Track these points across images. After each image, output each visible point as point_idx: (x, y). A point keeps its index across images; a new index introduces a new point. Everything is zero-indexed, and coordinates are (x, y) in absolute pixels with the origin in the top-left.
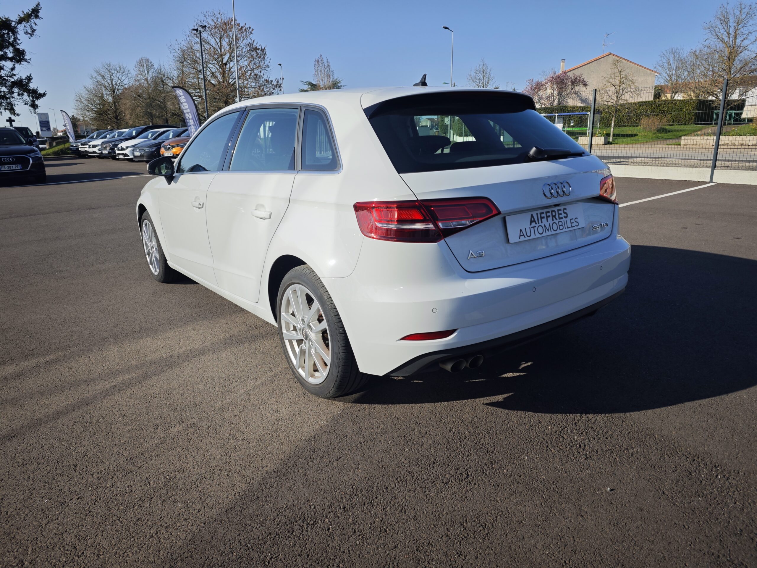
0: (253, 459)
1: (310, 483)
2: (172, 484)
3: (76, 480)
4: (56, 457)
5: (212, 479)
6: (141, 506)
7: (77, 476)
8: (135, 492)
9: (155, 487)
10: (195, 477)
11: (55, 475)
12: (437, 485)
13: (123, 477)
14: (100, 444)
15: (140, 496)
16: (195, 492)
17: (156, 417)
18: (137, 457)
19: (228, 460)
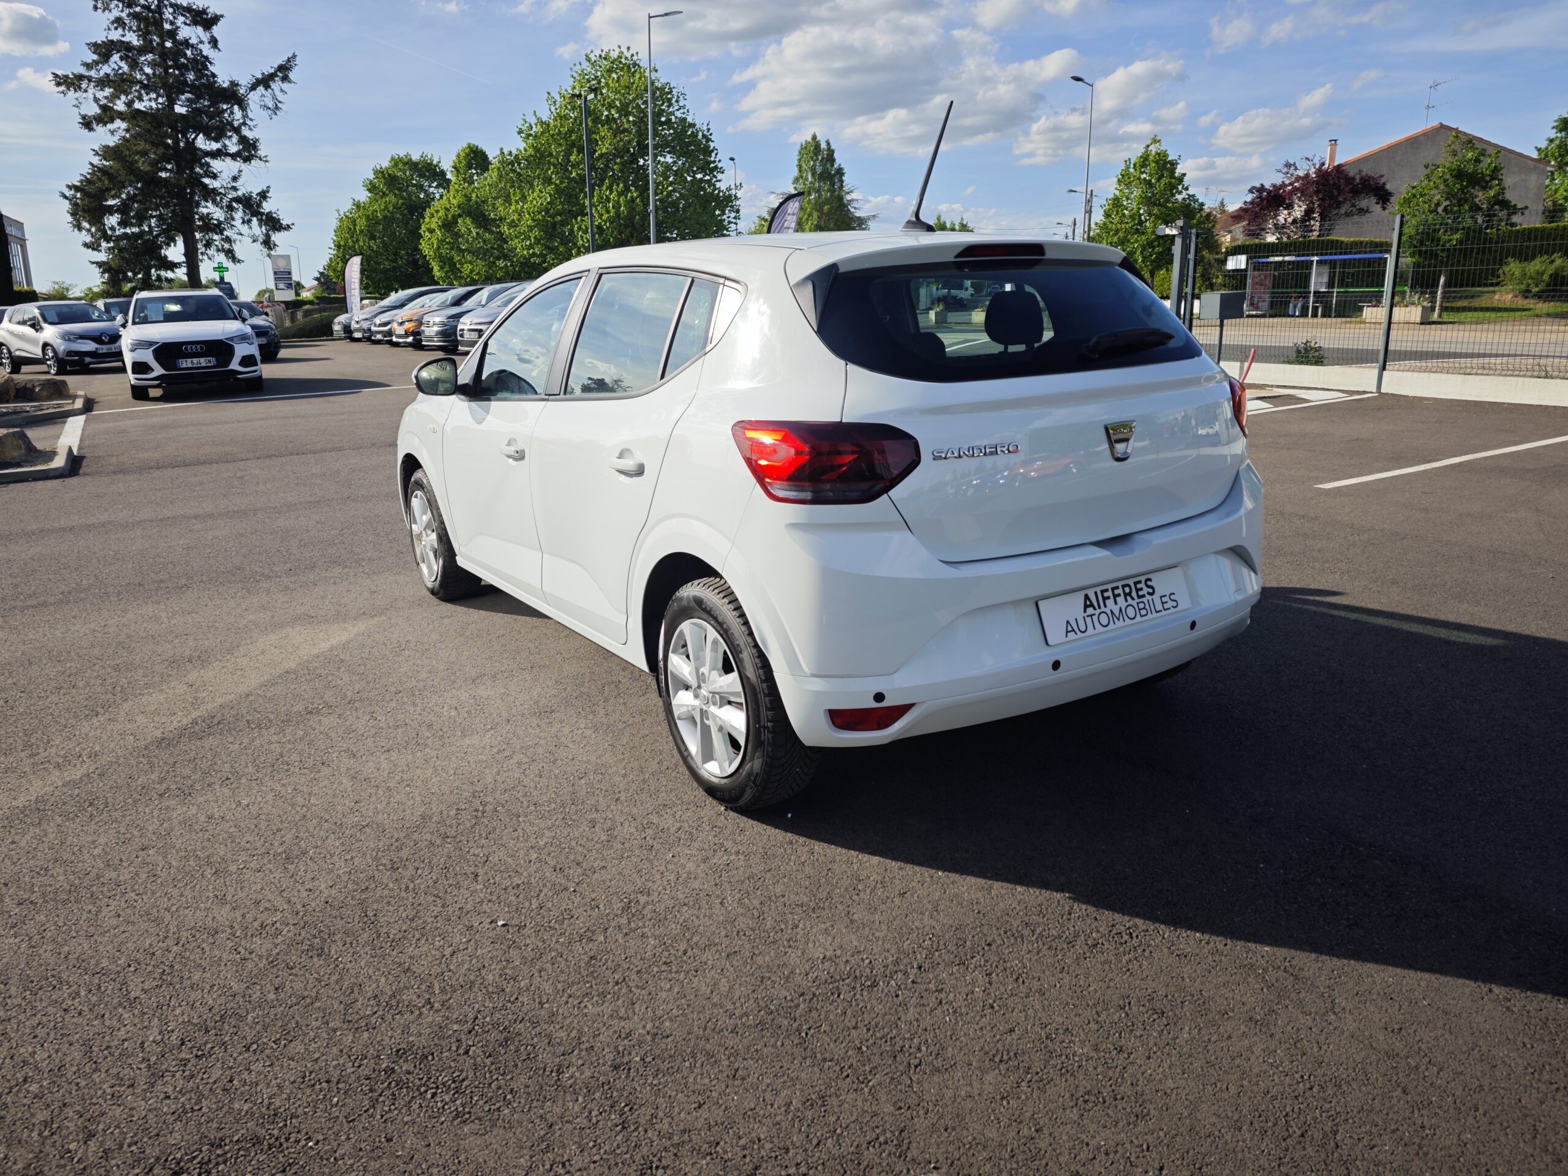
0: (759, 883)
1: (858, 928)
10: (671, 903)
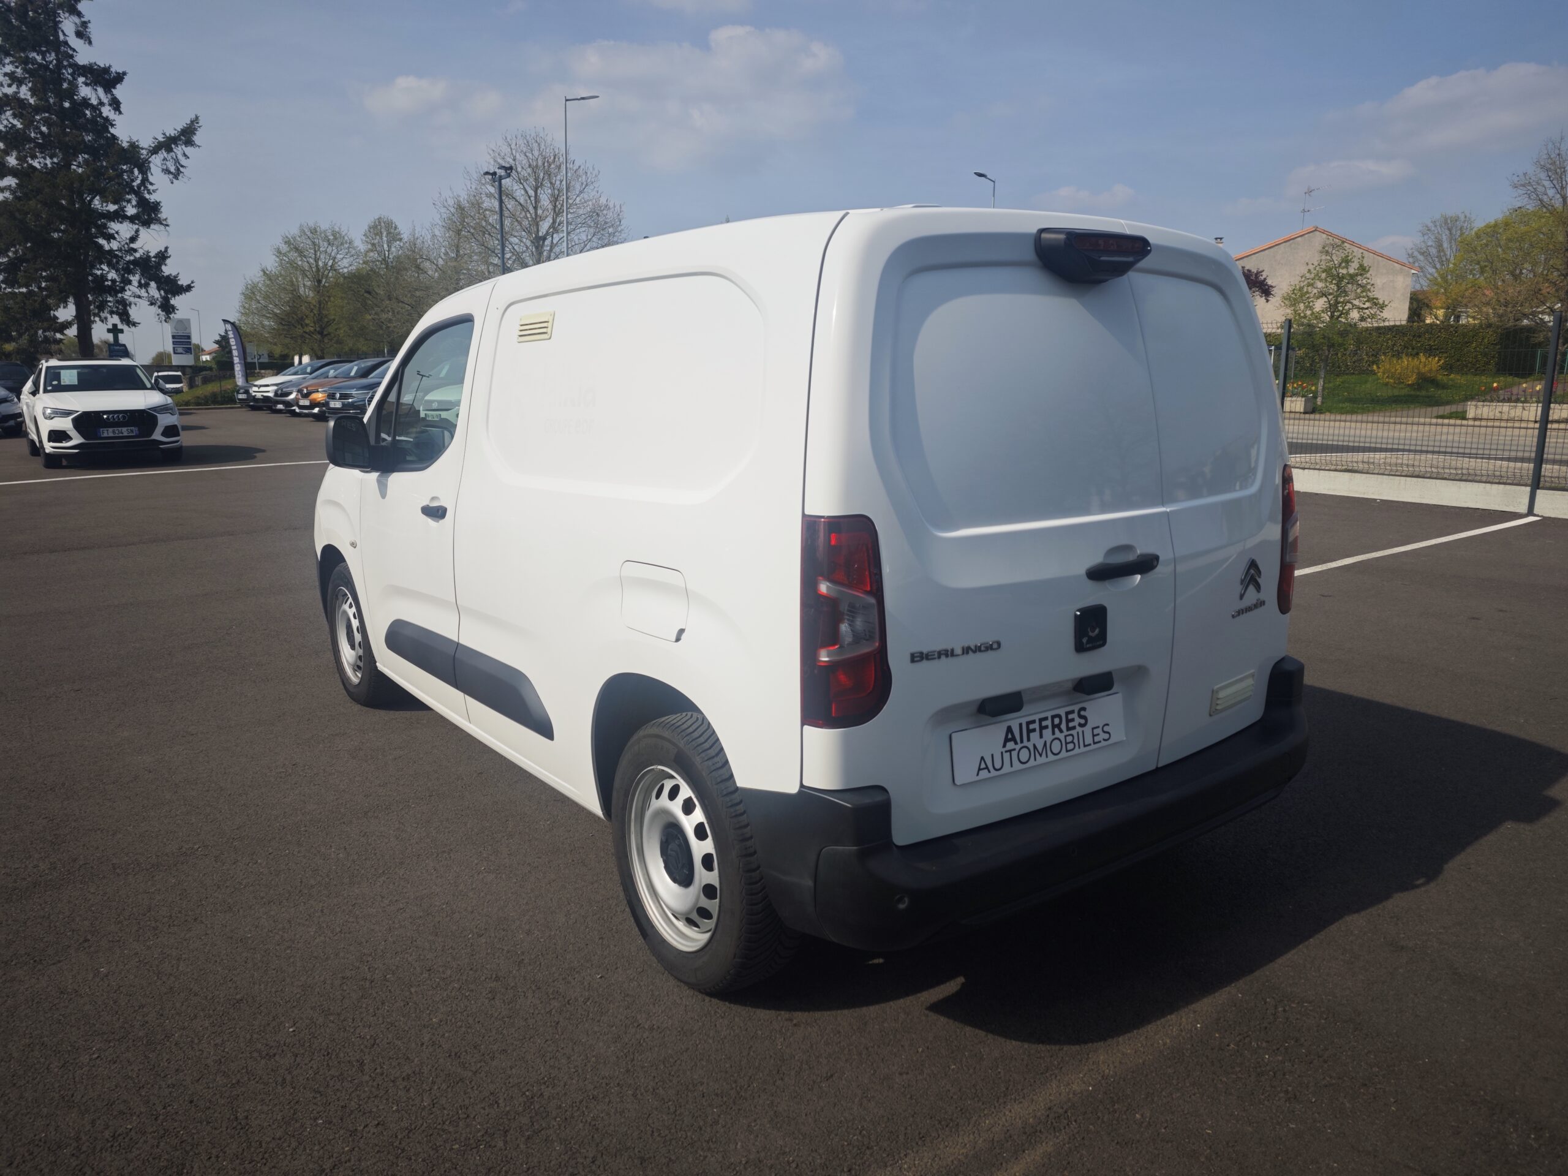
2: (537, 1107)
3: (366, 1089)
4: (324, 1044)
5: (607, 1100)
6: (490, 1146)
7: (367, 1082)
8: (474, 1117)
9: (508, 1112)
11: (328, 1079)
12: (1015, 1137)
13: (449, 1090)
14: (397, 1024)
15: (485, 1126)
16: (581, 1125)
17: (489, 976)
18: (466, 1051)
19: (630, 1066)
